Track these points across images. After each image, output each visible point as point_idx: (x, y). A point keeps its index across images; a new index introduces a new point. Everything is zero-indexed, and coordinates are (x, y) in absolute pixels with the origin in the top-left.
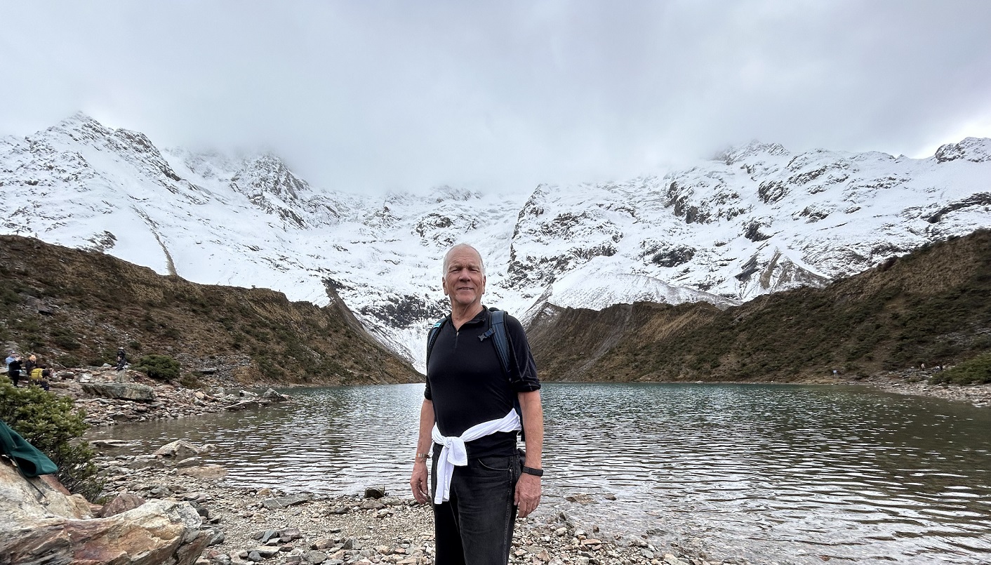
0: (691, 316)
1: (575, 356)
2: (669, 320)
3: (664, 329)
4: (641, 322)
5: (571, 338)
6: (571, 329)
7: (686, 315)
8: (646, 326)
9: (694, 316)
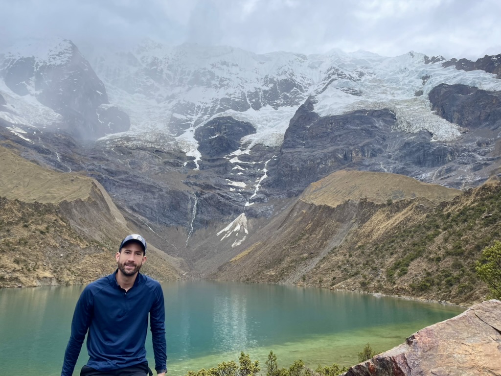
0: (407, 212)
1: (306, 255)
2: (388, 217)
3: (381, 227)
4: (363, 220)
5: (307, 235)
6: (310, 225)
7: (403, 212)
8: (367, 224)
9: (410, 213)
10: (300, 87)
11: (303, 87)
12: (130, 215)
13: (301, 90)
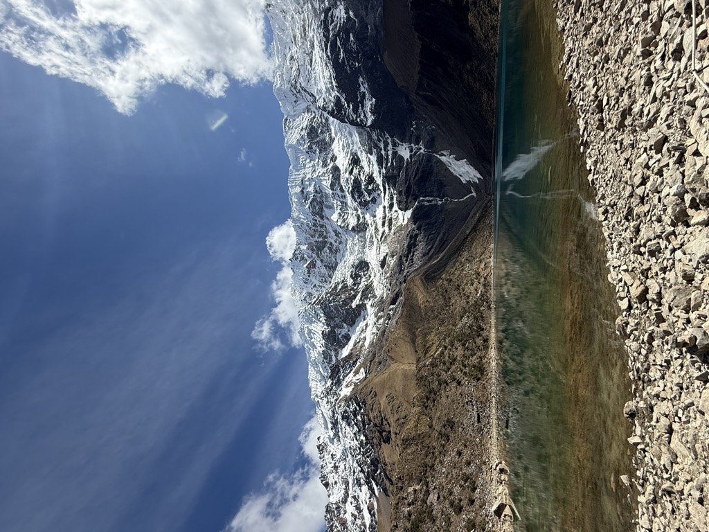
10: (311, 119)
11: (312, 116)
12: (435, 250)
13: (314, 118)
